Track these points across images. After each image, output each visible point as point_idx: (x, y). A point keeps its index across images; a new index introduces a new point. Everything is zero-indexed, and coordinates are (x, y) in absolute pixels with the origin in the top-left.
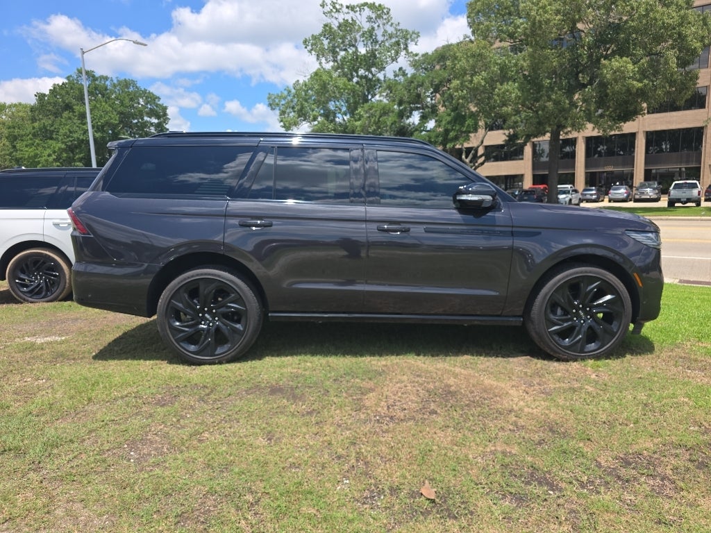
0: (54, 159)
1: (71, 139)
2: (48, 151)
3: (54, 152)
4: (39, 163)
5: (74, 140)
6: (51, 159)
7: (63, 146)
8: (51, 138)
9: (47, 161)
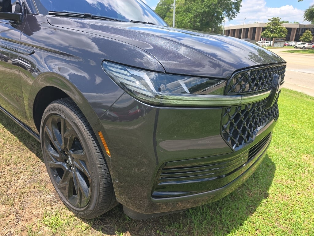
0: (189, 22)
1: (196, 12)
2: (187, 18)
3: (189, 18)
4: (183, 23)
5: (197, 13)
6: (187, 21)
7: (193, 16)
8: (190, 12)
9: (186, 22)
